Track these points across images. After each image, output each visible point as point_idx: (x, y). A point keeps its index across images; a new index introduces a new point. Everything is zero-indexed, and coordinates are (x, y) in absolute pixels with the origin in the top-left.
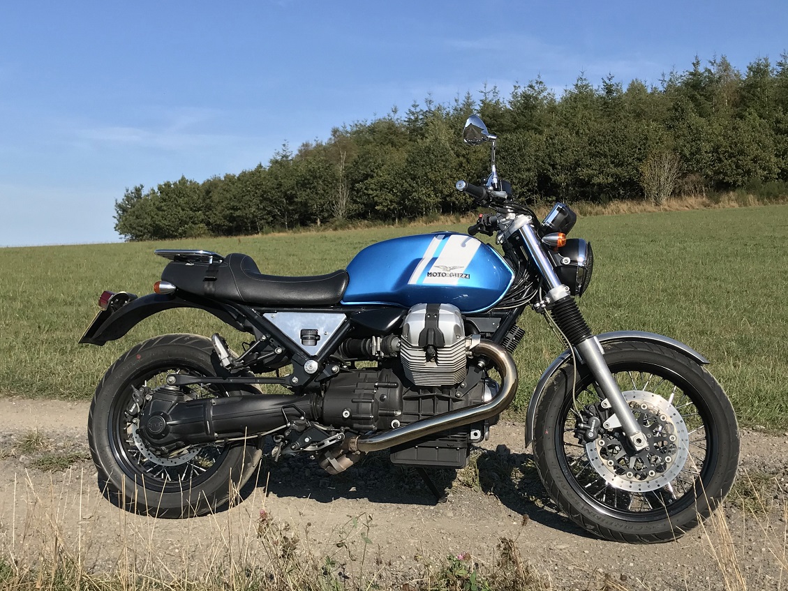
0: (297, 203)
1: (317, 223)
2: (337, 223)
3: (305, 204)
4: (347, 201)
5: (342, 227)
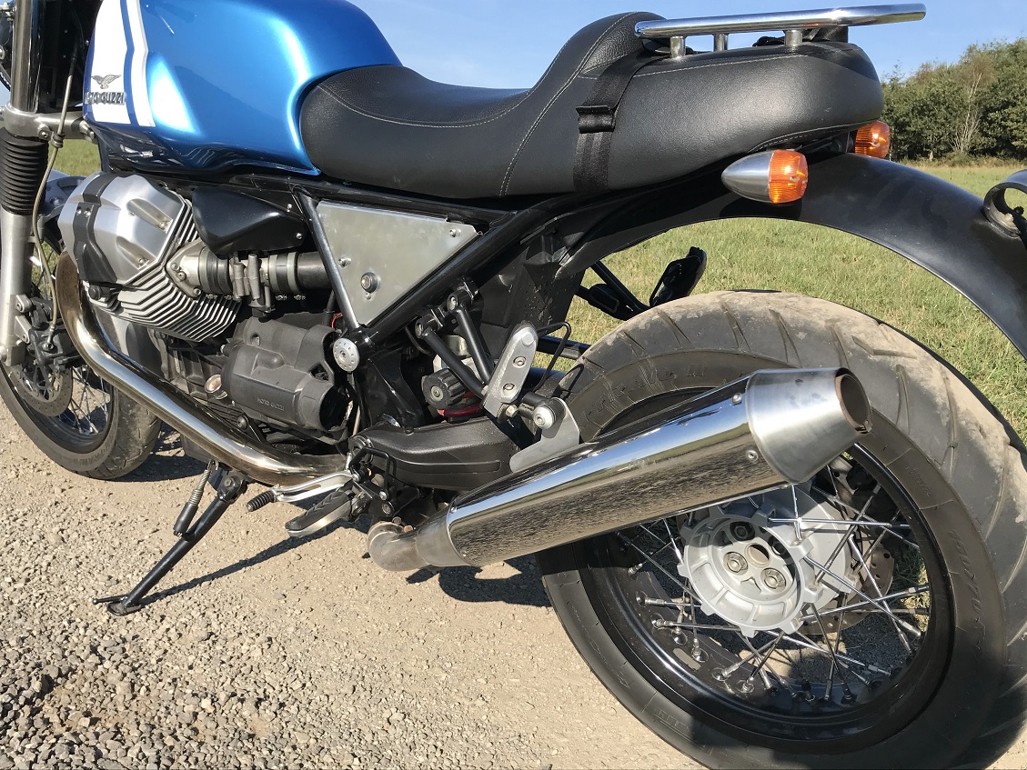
0: (908, 133)
1: (928, 157)
2: (956, 158)
3: (918, 134)
4: (974, 133)
5: (961, 163)
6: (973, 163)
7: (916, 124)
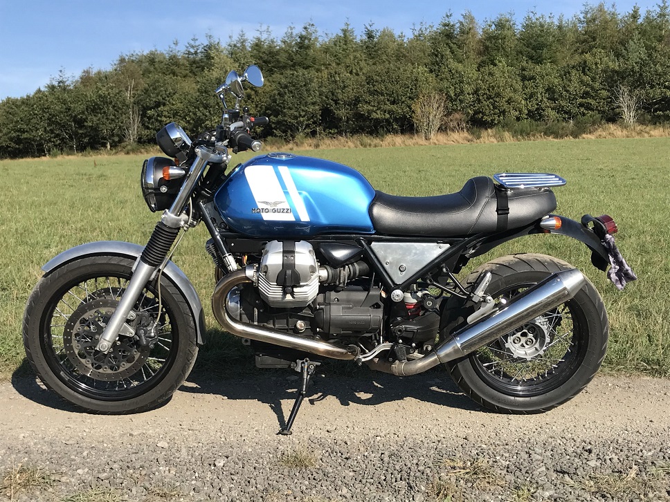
0: (86, 127)
1: (106, 147)
2: (129, 147)
3: (95, 129)
4: (138, 127)
5: (134, 151)
6: (143, 150)
7: (92, 120)
